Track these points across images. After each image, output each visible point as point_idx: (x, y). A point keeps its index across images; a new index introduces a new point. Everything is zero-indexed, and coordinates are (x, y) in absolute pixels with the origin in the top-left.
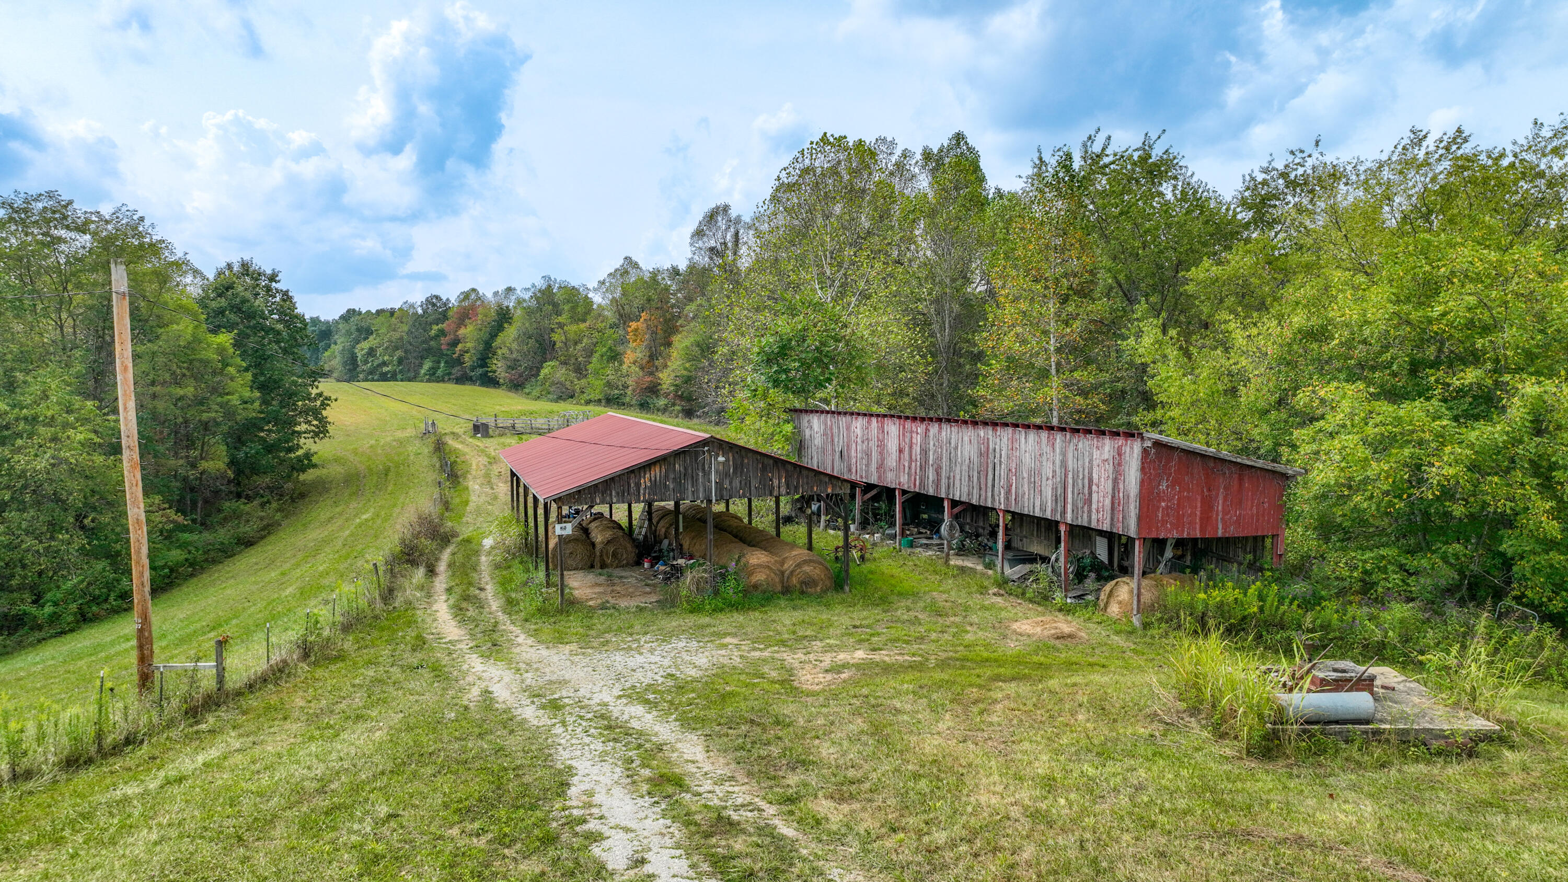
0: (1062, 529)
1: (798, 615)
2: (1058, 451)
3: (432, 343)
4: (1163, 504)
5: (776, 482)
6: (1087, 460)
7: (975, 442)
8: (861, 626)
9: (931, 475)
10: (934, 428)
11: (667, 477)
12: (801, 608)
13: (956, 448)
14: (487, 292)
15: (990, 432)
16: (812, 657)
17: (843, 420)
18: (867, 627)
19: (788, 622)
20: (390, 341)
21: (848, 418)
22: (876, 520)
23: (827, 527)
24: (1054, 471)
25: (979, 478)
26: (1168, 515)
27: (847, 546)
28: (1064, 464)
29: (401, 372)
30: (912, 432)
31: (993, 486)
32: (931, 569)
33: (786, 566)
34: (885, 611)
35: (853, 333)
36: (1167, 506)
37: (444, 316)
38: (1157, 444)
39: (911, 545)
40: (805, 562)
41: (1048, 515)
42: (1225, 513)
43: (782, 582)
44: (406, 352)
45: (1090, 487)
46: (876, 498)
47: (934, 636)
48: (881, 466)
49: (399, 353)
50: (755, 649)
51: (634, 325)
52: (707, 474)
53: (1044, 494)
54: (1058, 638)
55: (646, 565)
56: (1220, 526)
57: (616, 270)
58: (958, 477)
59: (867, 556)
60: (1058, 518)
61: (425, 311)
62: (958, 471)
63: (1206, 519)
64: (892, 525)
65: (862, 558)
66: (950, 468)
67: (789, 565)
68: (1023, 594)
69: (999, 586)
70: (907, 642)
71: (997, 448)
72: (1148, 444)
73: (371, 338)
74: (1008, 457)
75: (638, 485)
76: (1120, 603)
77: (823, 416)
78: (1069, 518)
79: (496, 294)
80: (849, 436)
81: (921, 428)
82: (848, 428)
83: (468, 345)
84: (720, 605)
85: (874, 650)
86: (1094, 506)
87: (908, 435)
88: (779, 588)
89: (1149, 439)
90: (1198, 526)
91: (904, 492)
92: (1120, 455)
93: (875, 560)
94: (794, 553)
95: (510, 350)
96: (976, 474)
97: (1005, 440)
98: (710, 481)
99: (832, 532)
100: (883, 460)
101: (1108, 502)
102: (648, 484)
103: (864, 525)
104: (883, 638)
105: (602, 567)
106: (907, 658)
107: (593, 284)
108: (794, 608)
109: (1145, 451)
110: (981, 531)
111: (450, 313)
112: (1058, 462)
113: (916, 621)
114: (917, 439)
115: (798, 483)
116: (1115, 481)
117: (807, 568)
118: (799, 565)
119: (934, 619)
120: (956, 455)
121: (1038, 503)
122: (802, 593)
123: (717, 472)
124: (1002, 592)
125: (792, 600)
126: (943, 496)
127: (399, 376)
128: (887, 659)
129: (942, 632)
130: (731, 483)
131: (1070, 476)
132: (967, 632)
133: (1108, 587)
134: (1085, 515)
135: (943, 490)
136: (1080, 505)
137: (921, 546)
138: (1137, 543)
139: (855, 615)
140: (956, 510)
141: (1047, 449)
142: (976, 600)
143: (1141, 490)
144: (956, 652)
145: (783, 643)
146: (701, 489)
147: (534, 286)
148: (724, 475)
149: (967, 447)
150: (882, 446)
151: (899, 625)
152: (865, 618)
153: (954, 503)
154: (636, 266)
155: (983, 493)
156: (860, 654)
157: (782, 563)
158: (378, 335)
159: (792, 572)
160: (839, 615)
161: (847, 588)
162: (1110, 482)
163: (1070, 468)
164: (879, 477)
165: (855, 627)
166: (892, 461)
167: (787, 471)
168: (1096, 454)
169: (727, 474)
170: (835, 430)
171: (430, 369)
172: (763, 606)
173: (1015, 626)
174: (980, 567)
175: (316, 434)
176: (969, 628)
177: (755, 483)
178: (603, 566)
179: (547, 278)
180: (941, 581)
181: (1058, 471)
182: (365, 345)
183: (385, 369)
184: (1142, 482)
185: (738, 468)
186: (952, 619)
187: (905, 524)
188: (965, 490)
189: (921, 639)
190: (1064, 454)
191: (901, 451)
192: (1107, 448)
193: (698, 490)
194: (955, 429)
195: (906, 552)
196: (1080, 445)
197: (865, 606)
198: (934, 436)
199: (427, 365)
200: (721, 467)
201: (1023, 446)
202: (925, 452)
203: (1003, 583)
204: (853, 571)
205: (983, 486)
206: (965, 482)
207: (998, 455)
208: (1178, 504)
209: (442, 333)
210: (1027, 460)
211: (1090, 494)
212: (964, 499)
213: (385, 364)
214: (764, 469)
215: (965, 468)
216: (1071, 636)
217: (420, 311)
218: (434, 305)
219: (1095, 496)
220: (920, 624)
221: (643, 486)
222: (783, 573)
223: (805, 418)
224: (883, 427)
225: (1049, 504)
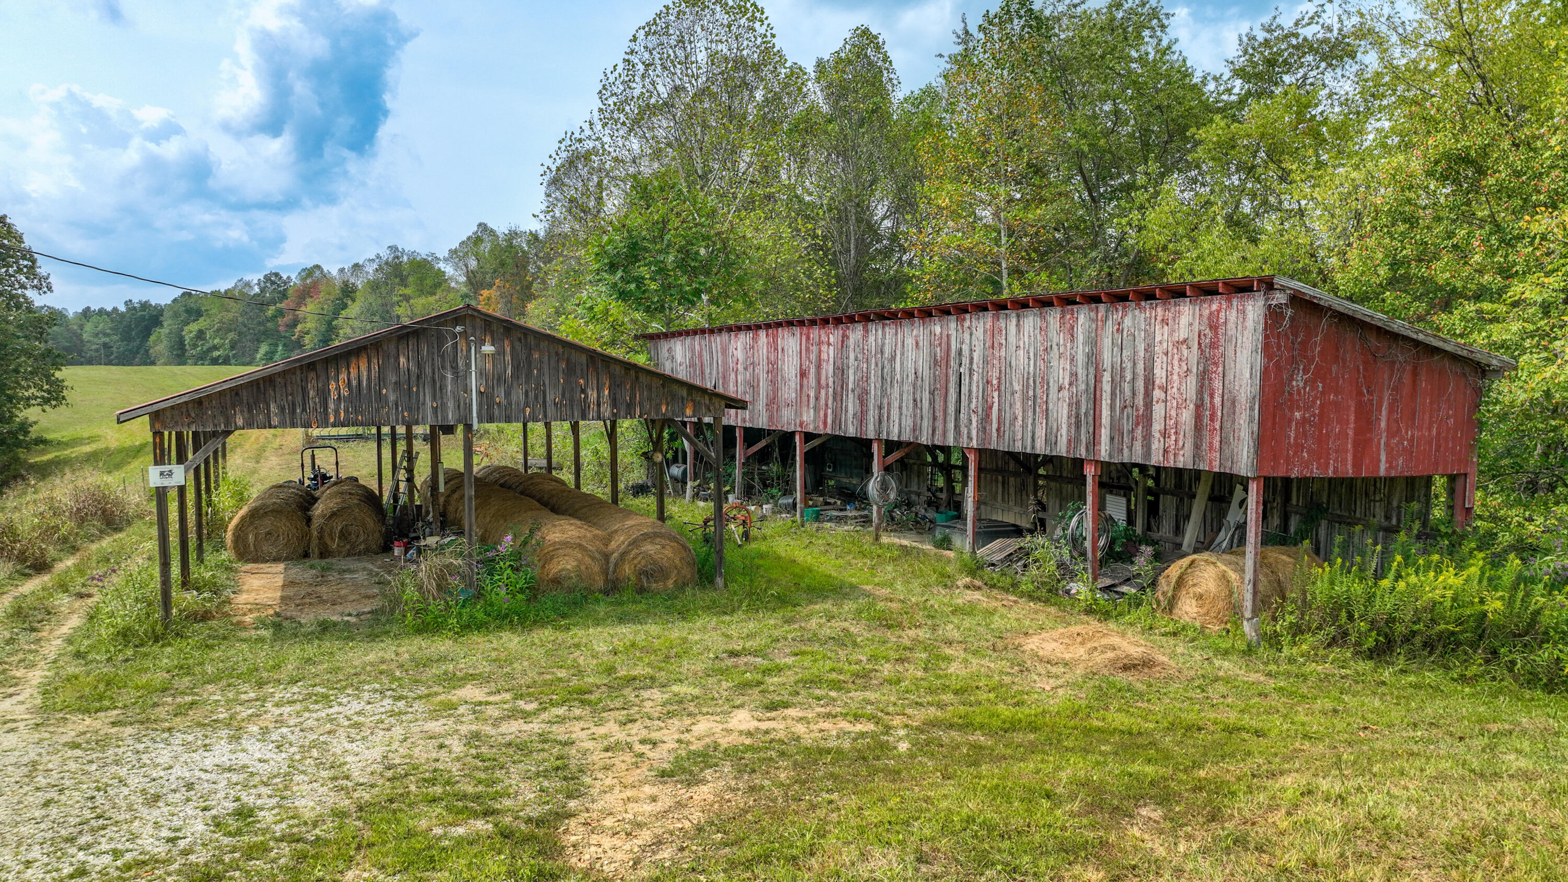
0: (1090, 471)
1: (626, 632)
2: (1081, 338)
3: (269, 324)
4: (1297, 415)
5: (593, 395)
6: (1141, 348)
7: (924, 343)
8: (745, 652)
9: (851, 405)
10: (855, 334)
11: (381, 379)
12: (635, 619)
13: (893, 358)
14: (332, 269)
15: (953, 325)
16: (637, 730)
17: (718, 341)
18: (755, 653)
19: (602, 647)
20: (221, 322)
21: (725, 336)
22: (765, 486)
23: (696, 496)
24: (1074, 375)
25: (932, 402)
26: (1305, 433)
27: (720, 517)
28: (1094, 359)
29: (234, 356)
30: (820, 343)
31: (958, 411)
32: (856, 549)
33: (613, 545)
34: (788, 621)
35: (732, 229)
36: (1303, 418)
37: (284, 295)
38: (1297, 300)
39: (818, 518)
40: (646, 537)
41: (1062, 449)
42: (1391, 434)
43: (605, 572)
44: (240, 334)
45: (1148, 394)
46: (763, 457)
47: (887, 669)
48: (773, 401)
49: (231, 335)
50: (515, 714)
51: (485, 293)
52: (461, 377)
53: (1053, 415)
54: (1125, 668)
55: (397, 551)
56: (1383, 458)
57: (469, 238)
58: (896, 404)
59: (754, 532)
60: (1082, 453)
61: (263, 290)
62: (896, 394)
63: (1363, 444)
64: (788, 491)
65: (746, 536)
66: (883, 390)
67: (618, 542)
68: (1015, 585)
69: (972, 573)
70: (837, 686)
71: (965, 348)
72: (1280, 298)
73: (201, 319)
74: (986, 361)
75: (324, 395)
76: (1200, 597)
77: (688, 340)
78: (1104, 452)
79: (342, 270)
80: (725, 363)
81: (834, 336)
82: (724, 351)
83: (309, 325)
84: (481, 616)
85: (772, 707)
86: (1157, 427)
87: (814, 349)
88: (600, 583)
89: (1283, 289)
90: (1350, 457)
91: (808, 437)
92: (1214, 327)
93: (765, 538)
94: (629, 523)
95: (353, 329)
96: (926, 395)
97: (979, 333)
98: (467, 390)
99: (701, 504)
100: (775, 391)
101: (1187, 416)
102: (345, 392)
103: (748, 492)
104: (789, 677)
105: (322, 555)
106: (845, 725)
107: (443, 253)
108: (622, 620)
109: (1273, 315)
110: (914, 497)
111: (290, 292)
112: (1081, 359)
113: (844, 640)
114: (829, 353)
115: (633, 397)
116: (1204, 378)
117: (650, 548)
118: (635, 543)
119: (878, 634)
120: (893, 370)
121: (1041, 433)
122: (641, 590)
123: (481, 373)
124: (978, 583)
125: (621, 604)
126: (871, 435)
127: (233, 361)
128: (800, 729)
129: (901, 660)
130: (508, 394)
131: (1107, 377)
132: (948, 659)
133: (1174, 570)
134: (1138, 446)
135: (871, 427)
136: (1126, 427)
137: (830, 520)
138: (1253, 487)
139: (733, 631)
140: (891, 458)
141: (1057, 337)
142: (939, 598)
143: (1262, 388)
144: (941, 706)
145: (581, 696)
146: (451, 404)
147: (378, 256)
148: (493, 380)
149: (911, 354)
150: (774, 369)
151: (816, 647)
152: (751, 636)
153: (891, 446)
154: (492, 232)
155: (939, 424)
156: (743, 720)
157: (607, 541)
158: (209, 316)
159: (623, 555)
160: (704, 629)
161: (720, 581)
162: (1192, 381)
163: (1107, 364)
164: (771, 418)
165: (733, 654)
166: (789, 392)
167: (612, 377)
168: (1161, 334)
169: (500, 379)
170: (706, 356)
171: (266, 354)
172: (564, 616)
173: (1032, 644)
174: (928, 547)
175: (46, 401)
176: (948, 651)
177: (552, 396)
178: (324, 554)
179: (393, 248)
180: (872, 568)
181: (1081, 372)
182: (194, 327)
183: (216, 354)
184: (1265, 373)
185: (522, 367)
186: (912, 633)
187: (807, 493)
188: (908, 422)
189: (863, 677)
190: (1094, 343)
191: (803, 374)
192: (1184, 320)
193: (444, 405)
194: (890, 330)
195: (811, 527)
196: (1128, 322)
197: (753, 609)
198: (857, 344)
199: (264, 349)
200: (489, 366)
201: (1012, 339)
202: (841, 371)
203: (975, 569)
204: (730, 553)
205: (939, 414)
206: (908, 411)
207: (966, 361)
208: (1321, 415)
209: (280, 313)
210: (1021, 361)
211: (1148, 405)
212: (906, 437)
213: (215, 348)
214: (571, 371)
215: (907, 388)
216: (1146, 664)
217: (257, 289)
218: (273, 283)
219: (1158, 410)
220: (855, 644)
221: (334, 395)
222: (607, 557)
223: (664, 346)
224: (775, 342)
225: (1064, 431)
